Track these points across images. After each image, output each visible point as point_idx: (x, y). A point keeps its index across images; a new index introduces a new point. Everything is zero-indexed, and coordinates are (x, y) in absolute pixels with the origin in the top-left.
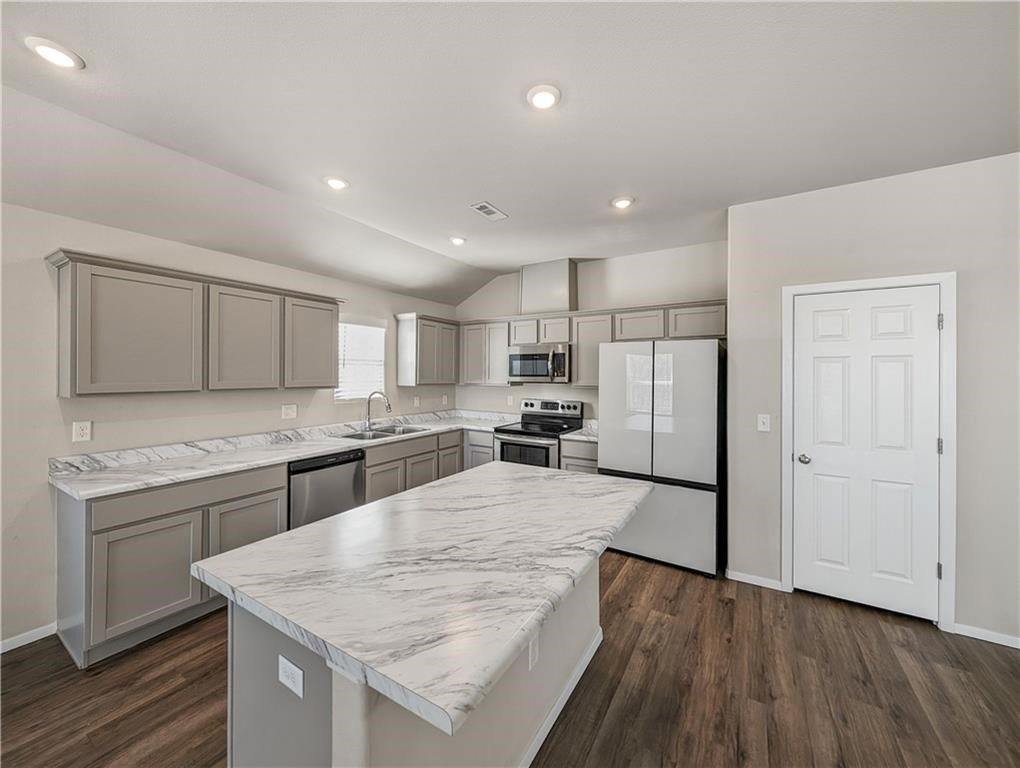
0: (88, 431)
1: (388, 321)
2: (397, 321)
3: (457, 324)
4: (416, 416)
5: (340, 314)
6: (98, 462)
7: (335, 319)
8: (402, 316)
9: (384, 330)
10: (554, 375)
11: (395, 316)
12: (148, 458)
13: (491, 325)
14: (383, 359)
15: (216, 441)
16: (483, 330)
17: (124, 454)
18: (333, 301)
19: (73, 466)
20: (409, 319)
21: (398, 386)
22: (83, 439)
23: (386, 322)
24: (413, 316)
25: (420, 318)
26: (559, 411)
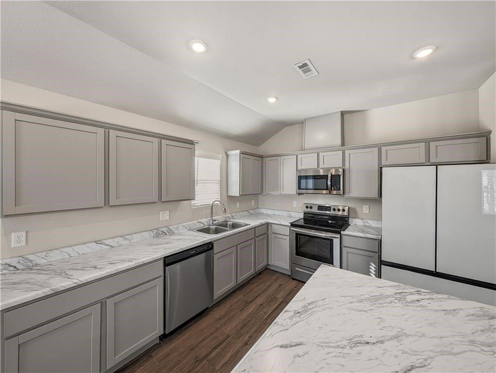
0: (24, 239)
1: (221, 155)
2: (227, 156)
3: (262, 157)
4: (238, 214)
5: (196, 152)
6: (31, 261)
7: (193, 155)
8: (230, 153)
9: (220, 161)
10: (332, 189)
11: (226, 153)
12: (69, 255)
13: (284, 157)
14: (219, 179)
15: (117, 238)
16: (279, 160)
17: (51, 254)
18: (191, 143)
19: (12, 266)
20: (235, 154)
21: (228, 196)
22: (19, 245)
23: (220, 156)
24: (238, 152)
25: (242, 153)
26: (332, 212)
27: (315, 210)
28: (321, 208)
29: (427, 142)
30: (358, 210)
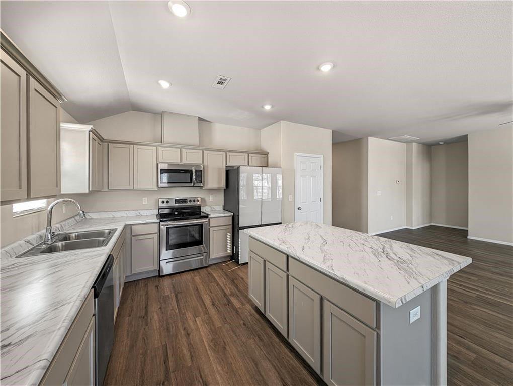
3: (102, 141)
10: (195, 183)
13: (139, 147)
16: (131, 149)
25: (91, 131)
26: (189, 204)
27: (172, 204)
28: (177, 201)
29: (248, 153)
30: (207, 199)
